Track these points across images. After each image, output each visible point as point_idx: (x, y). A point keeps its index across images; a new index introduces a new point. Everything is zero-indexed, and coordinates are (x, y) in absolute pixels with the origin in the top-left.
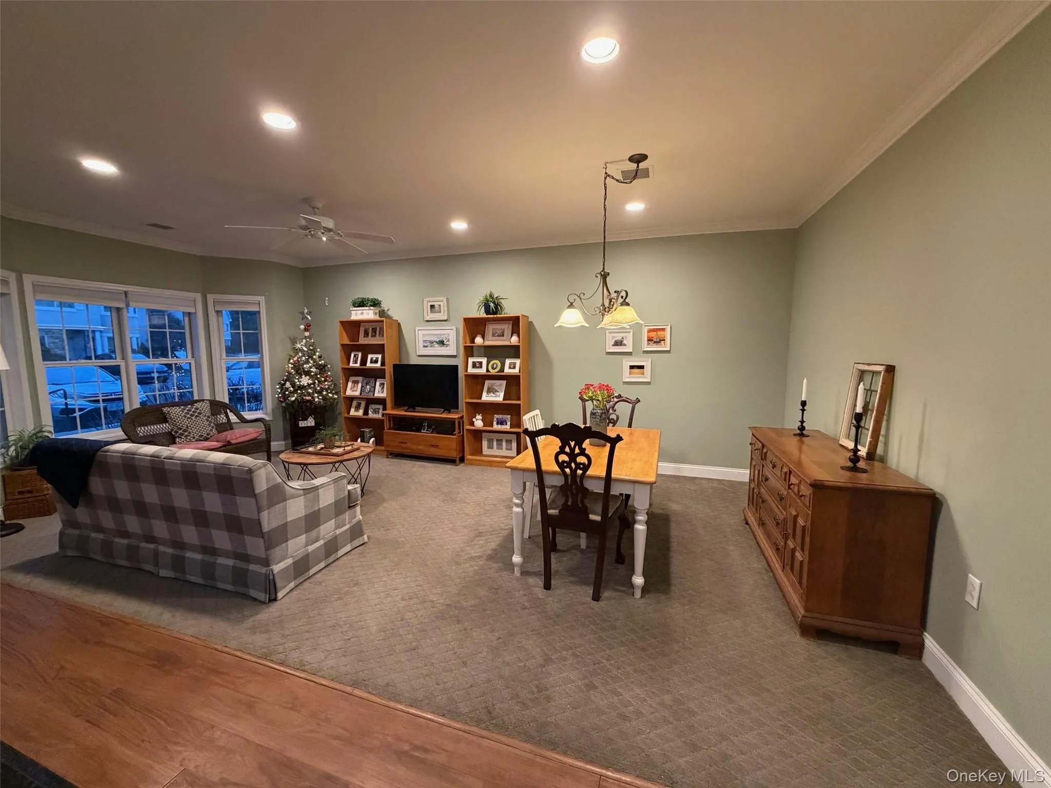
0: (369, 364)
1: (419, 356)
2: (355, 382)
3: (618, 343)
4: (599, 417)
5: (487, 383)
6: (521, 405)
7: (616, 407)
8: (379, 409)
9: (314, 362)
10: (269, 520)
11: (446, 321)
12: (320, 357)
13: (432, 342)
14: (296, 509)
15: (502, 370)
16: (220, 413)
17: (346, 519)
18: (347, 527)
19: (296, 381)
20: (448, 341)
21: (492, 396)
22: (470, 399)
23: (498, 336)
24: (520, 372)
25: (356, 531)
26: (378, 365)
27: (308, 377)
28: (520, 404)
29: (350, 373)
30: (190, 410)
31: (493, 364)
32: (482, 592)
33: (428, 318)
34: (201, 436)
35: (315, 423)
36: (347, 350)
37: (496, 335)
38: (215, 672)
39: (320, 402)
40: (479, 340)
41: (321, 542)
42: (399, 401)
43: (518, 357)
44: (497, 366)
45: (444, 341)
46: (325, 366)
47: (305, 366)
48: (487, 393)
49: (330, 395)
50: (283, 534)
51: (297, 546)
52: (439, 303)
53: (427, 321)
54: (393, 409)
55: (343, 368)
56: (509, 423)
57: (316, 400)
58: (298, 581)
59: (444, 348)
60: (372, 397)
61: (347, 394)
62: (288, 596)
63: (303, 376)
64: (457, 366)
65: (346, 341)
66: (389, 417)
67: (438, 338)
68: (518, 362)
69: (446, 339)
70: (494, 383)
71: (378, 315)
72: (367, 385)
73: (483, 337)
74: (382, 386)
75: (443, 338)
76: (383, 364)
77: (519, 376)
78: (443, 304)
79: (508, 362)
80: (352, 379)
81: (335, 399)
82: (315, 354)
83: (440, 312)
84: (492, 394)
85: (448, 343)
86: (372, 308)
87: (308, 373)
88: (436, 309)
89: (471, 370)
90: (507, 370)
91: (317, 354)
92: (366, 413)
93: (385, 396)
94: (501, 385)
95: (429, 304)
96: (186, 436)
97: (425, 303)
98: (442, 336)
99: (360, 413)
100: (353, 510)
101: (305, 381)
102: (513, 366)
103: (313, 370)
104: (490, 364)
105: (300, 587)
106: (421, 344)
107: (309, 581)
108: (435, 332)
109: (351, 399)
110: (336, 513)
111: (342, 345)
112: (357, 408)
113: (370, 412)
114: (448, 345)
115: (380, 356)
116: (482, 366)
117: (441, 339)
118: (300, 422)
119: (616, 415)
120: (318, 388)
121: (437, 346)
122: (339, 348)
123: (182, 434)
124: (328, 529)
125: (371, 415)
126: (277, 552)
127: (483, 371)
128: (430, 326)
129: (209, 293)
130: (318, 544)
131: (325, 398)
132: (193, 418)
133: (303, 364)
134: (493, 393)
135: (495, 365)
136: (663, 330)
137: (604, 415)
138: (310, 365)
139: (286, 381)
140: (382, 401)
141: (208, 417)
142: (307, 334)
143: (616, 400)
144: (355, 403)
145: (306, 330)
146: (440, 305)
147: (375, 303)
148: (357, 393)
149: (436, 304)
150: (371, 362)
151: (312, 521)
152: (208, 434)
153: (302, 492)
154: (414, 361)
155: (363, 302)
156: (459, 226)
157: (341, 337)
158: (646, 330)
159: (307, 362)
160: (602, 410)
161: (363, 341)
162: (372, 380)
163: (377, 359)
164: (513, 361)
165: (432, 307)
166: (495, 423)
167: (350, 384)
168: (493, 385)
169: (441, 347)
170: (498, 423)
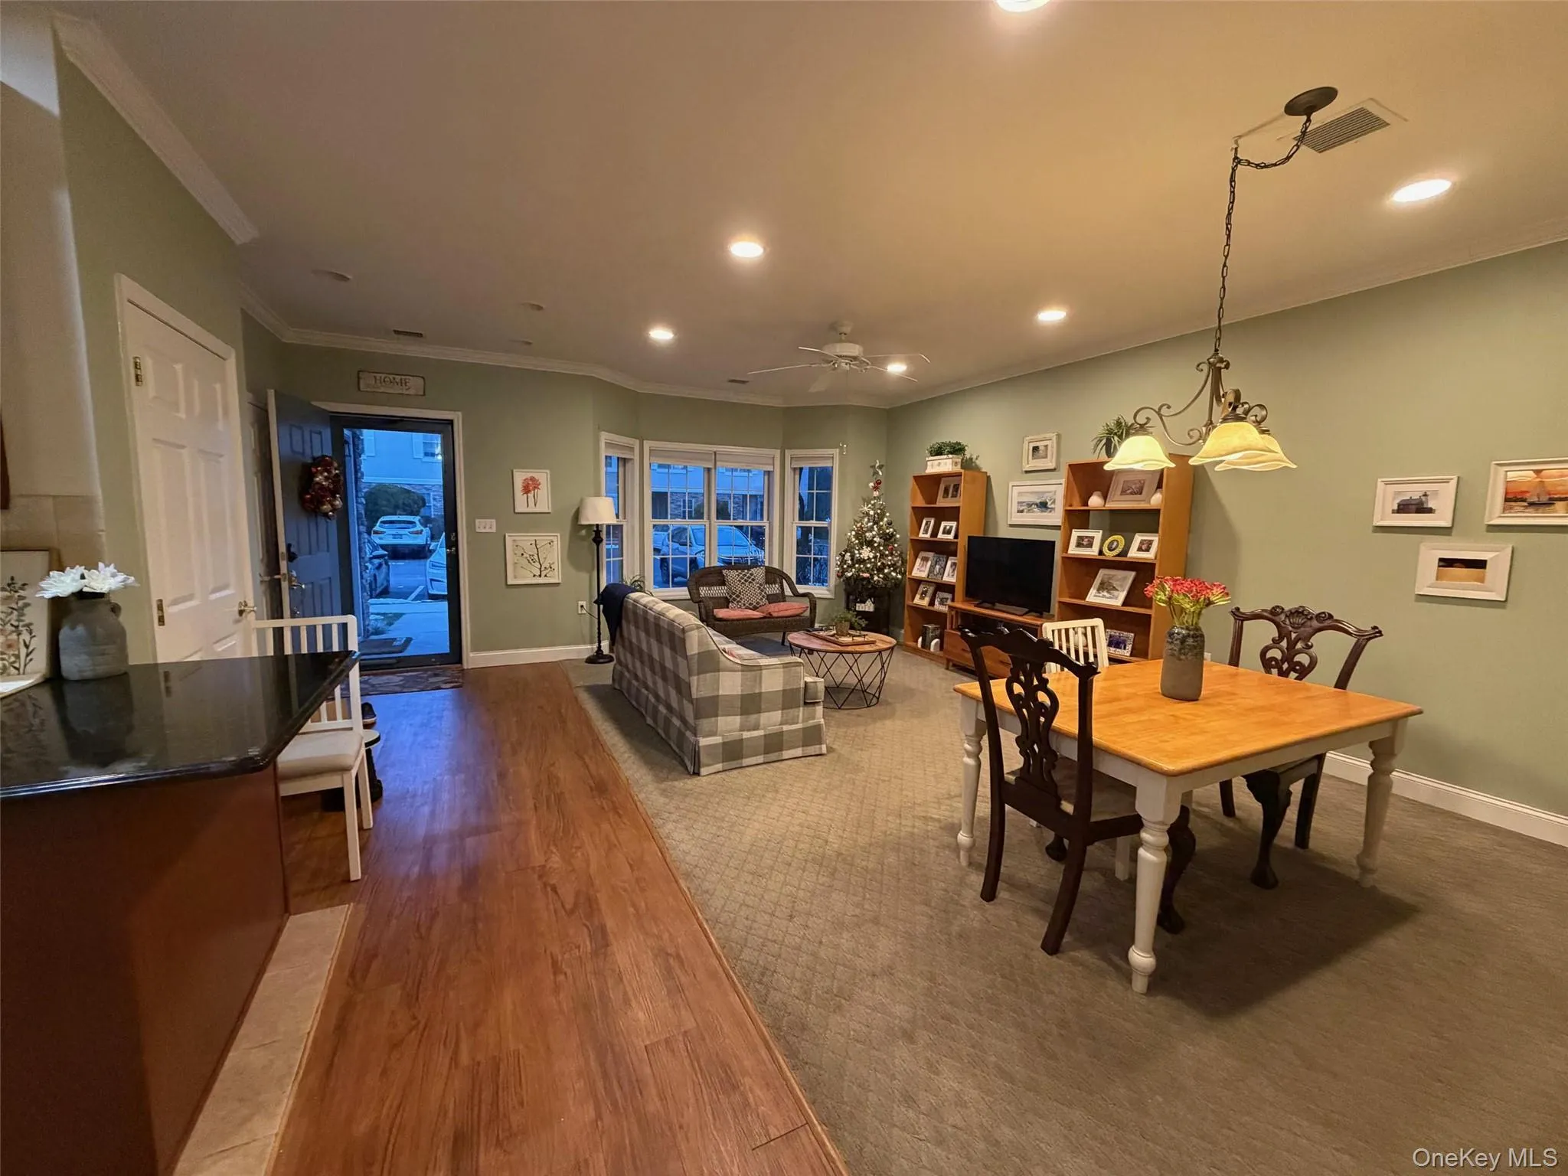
0: (940, 536)
1: (1011, 526)
2: (925, 559)
3: (1411, 507)
4: (1178, 642)
5: (1102, 573)
6: (1153, 616)
7: (1313, 640)
8: (947, 599)
9: (879, 530)
10: (698, 685)
11: (1054, 470)
12: (890, 524)
13: (1030, 505)
14: (730, 685)
15: (1124, 553)
16: (775, 582)
17: (798, 716)
18: (799, 726)
19: (856, 552)
20: (1054, 502)
21: (1104, 596)
22: (1070, 597)
23: (1131, 493)
24: (1156, 558)
25: (812, 736)
26: (951, 537)
27: (869, 549)
28: (1150, 616)
29: (921, 546)
30: (745, 575)
31: (1112, 542)
32: (892, 859)
33: (1027, 468)
34: (750, 604)
35: (875, 608)
36: (919, 513)
37: (1128, 492)
38: (615, 810)
39: (879, 581)
40: (1095, 501)
41: (761, 733)
42: (972, 591)
43: (1156, 531)
44: (1117, 545)
45: (1047, 503)
46: (892, 535)
47: (867, 534)
48: (1098, 590)
49: (894, 574)
50: (711, 707)
51: (728, 726)
52: (1045, 443)
53: (1027, 472)
54: (964, 601)
55: (911, 540)
56: (1129, 647)
57: (876, 578)
58: (728, 765)
59: (1046, 514)
60: (939, 581)
61: (913, 574)
62: (712, 776)
63: (865, 547)
64: (1054, 543)
65: (921, 502)
66: (957, 613)
67: (1039, 499)
68: (1155, 539)
69: (1050, 500)
70: (1113, 576)
71: (959, 466)
72: (936, 564)
73: (1105, 498)
74: (953, 567)
75: (1046, 498)
76: (956, 537)
77: (1154, 564)
78: (1052, 445)
79: (1138, 538)
80: (922, 554)
81: (898, 579)
82: (882, 520)
83: (1046, 457)
84: (1105, 593)
85: (1053, 506)
86: (950, 456)
87: (870, 543)
88: (1041, 452)
89: (1073, 550)
90: (1134, 554)
91: (885, 519)
92: (932, 603)
93: (954, 581)
94: (1125, 578)
95: (1032, 445)
96: (738, 602)
97: (1026, 443)
98: (1046, 495)
99: (925, 602)
100: (810, 709)
101: (866, 553)
102: (1143, 547)
103: (877, 539)
104: (1107, 542)
105: (727, 773)
106: (1015, 507)
107: (739, 770)
108: (1036, 489)
109: (918, 582)
110: (783, 705)
111: (913, 508)
112: (922, 598)
113: (936, 603)
114: (1053, 509)
115: (954, 524)
116: (1093, 543)
117: (1043, 500)
118: (858, 605)
119: (1311, 657)
120: (879, 564)
121: (1036, 510)
122: (909, 512)
123: (734, 599)
124: (771, 720)
125: (938, 607)
126: (705, 724)
127: (1092, 552)
128: (1029, 480)
129: (788, 448)
130: (755, 733)
131: (886, 577)
132: (747, 584)
133: (866, 532)
134: (1108, 592)
135: (1115, 544)
137: (1190, 641)
138: (874, 533)
139: (846, 551)
140: (949, 588)
141: (761, 585)
142: (876, 494)
143: (1315, 624)
144: (922, 588)
145: (876, 488)
146: (1046, 447)
147: (957, 449)
148: (924, 575)
149: (1040, 444)
150: (944, 533)
151: (751, 704)
152: (758, 603)
153: (740, 667)
154: (1004, 532)
155: (940, 448)
156: (1052, 316)
157: (914, 498)
159: (871, 529)
160: (1187, 629)
161: (942, 502)
162: (943, 558)
163: (951, 527)
164: (1147, 537)
165: (1035, 449)
167: (919, 561)
168: (1110, 578)
169: (1042, 512)
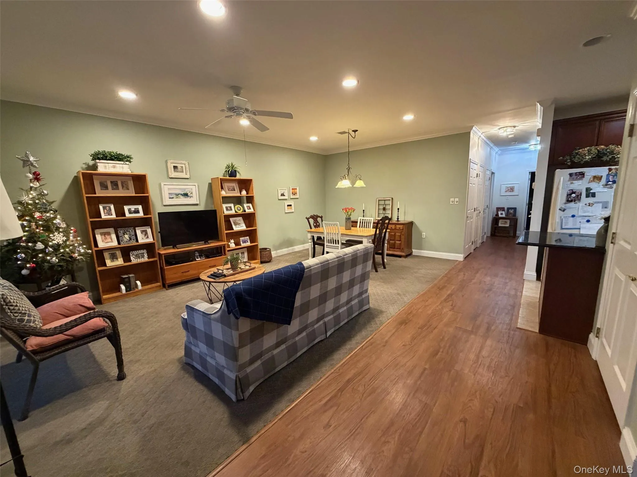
1: (166, 206)
3: (283, 195)
8: (143, 253)
11: (188, 179)
13: (177, 195)
15: (243, 211)
20: (192, 193)
21: (238, 227)
24: (254, 211)
28: (256, 229)
29: (98, 225)
31: (238, 208)
33: (172, 176)
37: (231, 190)
43: (251, 203)
45: (188, 194)
48: (235, 225)
52: (181, 165)
53: (172, 178)
54: (164, 249)
55: (92, 221)
56: (249, 241)
59: (189, 199)
60: (133, 244)
67: (182, 192)
69: (189, 192)
72: (124, 234)
74: (144, 233)
76: (146, 214)
77: (253, 213)
78: (185, 166)
79: (246, 205)
83: (183, 172)
85: (191, 195)
88: (179, 169)
89: (225, 212)
90: (246, 211)
92: (126, 260)
95: (173, 165)
97: (169, 164)
98: (186, 190)
102: (249, 208)
104: (236, 208)
106: (167, 196)
108: (179, 187)
109: (104, 251)
113: (132, 258)
114: (192, 196)
116: (232, 209)
117: (185, 192)
121: (182, 197)
125: (134, 261)
127: (232, 212)
128: (175, 182)
134: (239, 225)
136: (296, 189)
140: (148, 246)
146: (182, 167)
149: (179, 165)
154: (162, 209)
158: (291, 188)
160: (349, 217)
162: (131, 229)
164: (249, 205)
165: (175, 167)
166: (241, 243)
168: (237, 220)
169: (186, 198)
170: (243, 243)
